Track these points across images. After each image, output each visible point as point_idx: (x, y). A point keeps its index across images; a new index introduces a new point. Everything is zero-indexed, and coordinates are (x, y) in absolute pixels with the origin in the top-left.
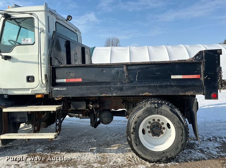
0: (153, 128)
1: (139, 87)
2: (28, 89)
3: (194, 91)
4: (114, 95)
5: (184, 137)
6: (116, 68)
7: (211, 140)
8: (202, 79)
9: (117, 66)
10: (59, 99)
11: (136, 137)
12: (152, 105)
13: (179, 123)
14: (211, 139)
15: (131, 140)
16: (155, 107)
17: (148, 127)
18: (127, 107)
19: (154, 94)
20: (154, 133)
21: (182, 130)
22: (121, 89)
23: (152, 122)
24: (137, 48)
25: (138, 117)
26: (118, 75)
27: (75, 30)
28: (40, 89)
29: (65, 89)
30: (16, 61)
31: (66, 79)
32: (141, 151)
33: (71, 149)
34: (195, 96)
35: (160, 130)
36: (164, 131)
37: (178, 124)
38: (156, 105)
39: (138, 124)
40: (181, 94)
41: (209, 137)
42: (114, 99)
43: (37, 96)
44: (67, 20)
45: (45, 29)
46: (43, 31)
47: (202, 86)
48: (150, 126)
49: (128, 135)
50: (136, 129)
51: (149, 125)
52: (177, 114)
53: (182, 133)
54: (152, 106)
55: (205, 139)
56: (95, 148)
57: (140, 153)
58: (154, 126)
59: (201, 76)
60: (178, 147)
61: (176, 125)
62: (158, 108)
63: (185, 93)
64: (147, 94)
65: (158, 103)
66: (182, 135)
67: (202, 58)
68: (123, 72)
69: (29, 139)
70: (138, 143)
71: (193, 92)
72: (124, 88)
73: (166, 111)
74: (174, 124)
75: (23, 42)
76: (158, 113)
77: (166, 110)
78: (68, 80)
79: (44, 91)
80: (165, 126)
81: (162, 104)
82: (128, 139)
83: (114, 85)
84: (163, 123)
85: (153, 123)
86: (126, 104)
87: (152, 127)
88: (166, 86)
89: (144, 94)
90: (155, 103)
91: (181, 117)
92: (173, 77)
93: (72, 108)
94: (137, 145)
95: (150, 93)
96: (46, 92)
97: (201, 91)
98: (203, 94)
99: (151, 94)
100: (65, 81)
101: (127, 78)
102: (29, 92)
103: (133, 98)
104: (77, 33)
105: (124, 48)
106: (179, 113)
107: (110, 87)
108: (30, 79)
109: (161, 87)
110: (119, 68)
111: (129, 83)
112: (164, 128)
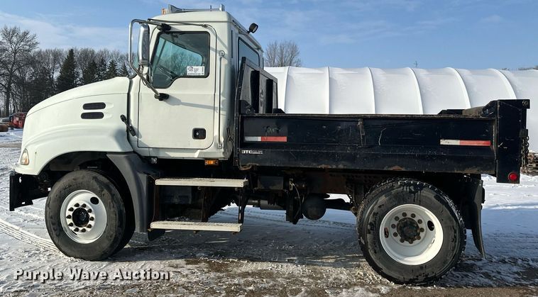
0: (405, 226)
1: (384, 156)
2: (194, 150)
3: (479, 168)
4: (341, 166)
5: (457, 244)
6: (345, 123)
7: (505, 263)
8: (494, 148)
9: (348, 120)
10: (247, 169)
11: (374, 238)
12: (405, 187)
13: (451, 221)
14: (506, 260)
15: (366, 243)
16: (411, 192)
17: (393, 226)
18: (353, 191)
19: (409, 170)
20: (405, 236)
21: (455, 232)
22: (352, 158)
23: (401, 217)
24: (345, 72)
25: (380, 207)
26: (348, 134)
27: (255, 47)
28: (215, 150)
29: (260, 152)
30: (177, 102)
31: (262, 136)
32: (382, 263)
33: (254, 257)
34: (479, 177)
35: (416, 231)
36: (422, 235)
37: (448, 221)
38: (412, 188)
39: (379, 217)
40: (456, 172)
41: (501, 258)
42: (331, 175)
43: (207, 163)
44: (248, 32)
45: (226, 52)
46: (223, 56)
47: (492, 160)
48: (398, 224)
49: (360, 236)
50: (375, 227)
51: (396, 223)
52: (446, 205)
53: (455, 237)
54: (405, 190)
55: (494, 260)
56: (295, 258)
57: (380, 265)
58: (405, 225)
59: (492, 144)
60: (447, 260)
61: (446, 223)
62: (414, 193)
63: (463, 170)
64: (396, 168)
65: (415, 185)
66: (454, 240)
67: (495, 113)
68: (357, 130)
69: (197, 231)
70: (377, 249)
71: (477, 169)
72: (358, 156)
73: (428, 198)
74: (441, 221)
75: (189, 73)
76: (414, 202)
77: (430, 196)
78: (265, 138)
79: (220, 154)
80: (424, 225)
81: (421, 187)
82: (360, 242)
83: (341, 150)
84: (420, 221)
85: (403, 220)
86: (352, 186)
87: (402, 226)
88: (431, 157)
89: (391, 169)
90: (409, 185)
91: (454, 210)
92: (443, 142)
93: (260, 187)
94: (375, 252)
95: (402, 167)
96: (223, 156)
97: (491, 169)
98: (494, 173)
99: (403, 169)
100: (259, 139)
101: (363, 140)
102: (196, 155)
103: (365, 177)
104: (259, 52)
105: (317, 71)
106: (450, 203)
107: (333, 154)
108: (199, 134)
109: (422, 158)
110: (350, 124)
111: (366, 148)
112: (422, 230)
